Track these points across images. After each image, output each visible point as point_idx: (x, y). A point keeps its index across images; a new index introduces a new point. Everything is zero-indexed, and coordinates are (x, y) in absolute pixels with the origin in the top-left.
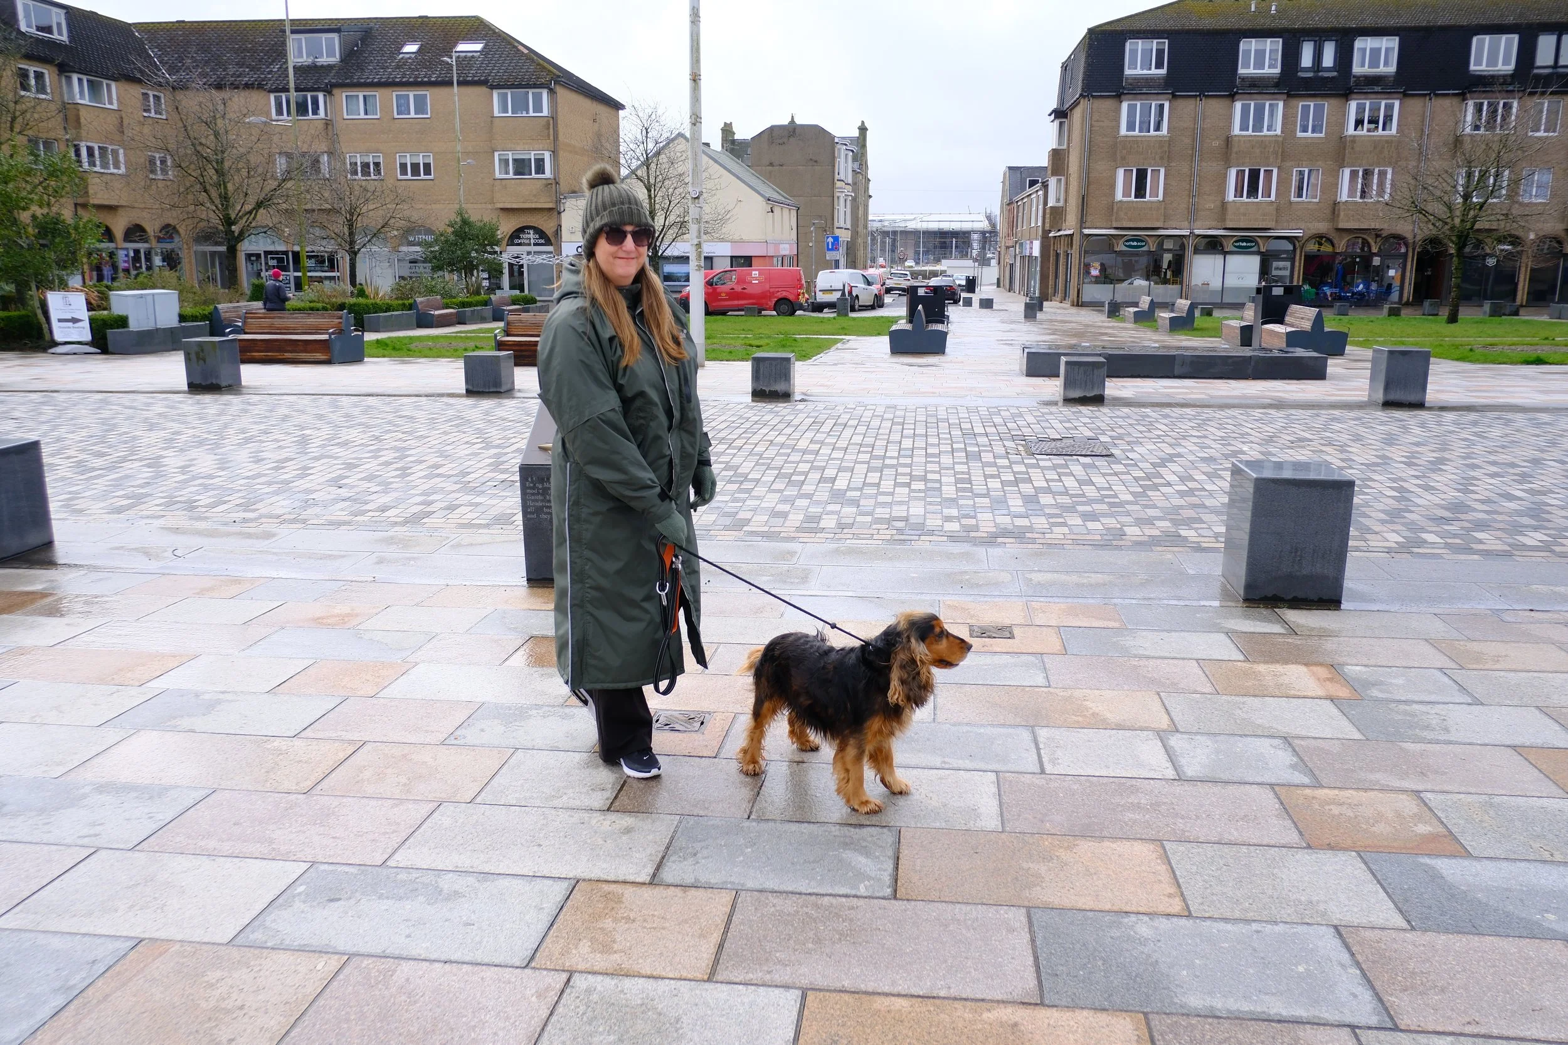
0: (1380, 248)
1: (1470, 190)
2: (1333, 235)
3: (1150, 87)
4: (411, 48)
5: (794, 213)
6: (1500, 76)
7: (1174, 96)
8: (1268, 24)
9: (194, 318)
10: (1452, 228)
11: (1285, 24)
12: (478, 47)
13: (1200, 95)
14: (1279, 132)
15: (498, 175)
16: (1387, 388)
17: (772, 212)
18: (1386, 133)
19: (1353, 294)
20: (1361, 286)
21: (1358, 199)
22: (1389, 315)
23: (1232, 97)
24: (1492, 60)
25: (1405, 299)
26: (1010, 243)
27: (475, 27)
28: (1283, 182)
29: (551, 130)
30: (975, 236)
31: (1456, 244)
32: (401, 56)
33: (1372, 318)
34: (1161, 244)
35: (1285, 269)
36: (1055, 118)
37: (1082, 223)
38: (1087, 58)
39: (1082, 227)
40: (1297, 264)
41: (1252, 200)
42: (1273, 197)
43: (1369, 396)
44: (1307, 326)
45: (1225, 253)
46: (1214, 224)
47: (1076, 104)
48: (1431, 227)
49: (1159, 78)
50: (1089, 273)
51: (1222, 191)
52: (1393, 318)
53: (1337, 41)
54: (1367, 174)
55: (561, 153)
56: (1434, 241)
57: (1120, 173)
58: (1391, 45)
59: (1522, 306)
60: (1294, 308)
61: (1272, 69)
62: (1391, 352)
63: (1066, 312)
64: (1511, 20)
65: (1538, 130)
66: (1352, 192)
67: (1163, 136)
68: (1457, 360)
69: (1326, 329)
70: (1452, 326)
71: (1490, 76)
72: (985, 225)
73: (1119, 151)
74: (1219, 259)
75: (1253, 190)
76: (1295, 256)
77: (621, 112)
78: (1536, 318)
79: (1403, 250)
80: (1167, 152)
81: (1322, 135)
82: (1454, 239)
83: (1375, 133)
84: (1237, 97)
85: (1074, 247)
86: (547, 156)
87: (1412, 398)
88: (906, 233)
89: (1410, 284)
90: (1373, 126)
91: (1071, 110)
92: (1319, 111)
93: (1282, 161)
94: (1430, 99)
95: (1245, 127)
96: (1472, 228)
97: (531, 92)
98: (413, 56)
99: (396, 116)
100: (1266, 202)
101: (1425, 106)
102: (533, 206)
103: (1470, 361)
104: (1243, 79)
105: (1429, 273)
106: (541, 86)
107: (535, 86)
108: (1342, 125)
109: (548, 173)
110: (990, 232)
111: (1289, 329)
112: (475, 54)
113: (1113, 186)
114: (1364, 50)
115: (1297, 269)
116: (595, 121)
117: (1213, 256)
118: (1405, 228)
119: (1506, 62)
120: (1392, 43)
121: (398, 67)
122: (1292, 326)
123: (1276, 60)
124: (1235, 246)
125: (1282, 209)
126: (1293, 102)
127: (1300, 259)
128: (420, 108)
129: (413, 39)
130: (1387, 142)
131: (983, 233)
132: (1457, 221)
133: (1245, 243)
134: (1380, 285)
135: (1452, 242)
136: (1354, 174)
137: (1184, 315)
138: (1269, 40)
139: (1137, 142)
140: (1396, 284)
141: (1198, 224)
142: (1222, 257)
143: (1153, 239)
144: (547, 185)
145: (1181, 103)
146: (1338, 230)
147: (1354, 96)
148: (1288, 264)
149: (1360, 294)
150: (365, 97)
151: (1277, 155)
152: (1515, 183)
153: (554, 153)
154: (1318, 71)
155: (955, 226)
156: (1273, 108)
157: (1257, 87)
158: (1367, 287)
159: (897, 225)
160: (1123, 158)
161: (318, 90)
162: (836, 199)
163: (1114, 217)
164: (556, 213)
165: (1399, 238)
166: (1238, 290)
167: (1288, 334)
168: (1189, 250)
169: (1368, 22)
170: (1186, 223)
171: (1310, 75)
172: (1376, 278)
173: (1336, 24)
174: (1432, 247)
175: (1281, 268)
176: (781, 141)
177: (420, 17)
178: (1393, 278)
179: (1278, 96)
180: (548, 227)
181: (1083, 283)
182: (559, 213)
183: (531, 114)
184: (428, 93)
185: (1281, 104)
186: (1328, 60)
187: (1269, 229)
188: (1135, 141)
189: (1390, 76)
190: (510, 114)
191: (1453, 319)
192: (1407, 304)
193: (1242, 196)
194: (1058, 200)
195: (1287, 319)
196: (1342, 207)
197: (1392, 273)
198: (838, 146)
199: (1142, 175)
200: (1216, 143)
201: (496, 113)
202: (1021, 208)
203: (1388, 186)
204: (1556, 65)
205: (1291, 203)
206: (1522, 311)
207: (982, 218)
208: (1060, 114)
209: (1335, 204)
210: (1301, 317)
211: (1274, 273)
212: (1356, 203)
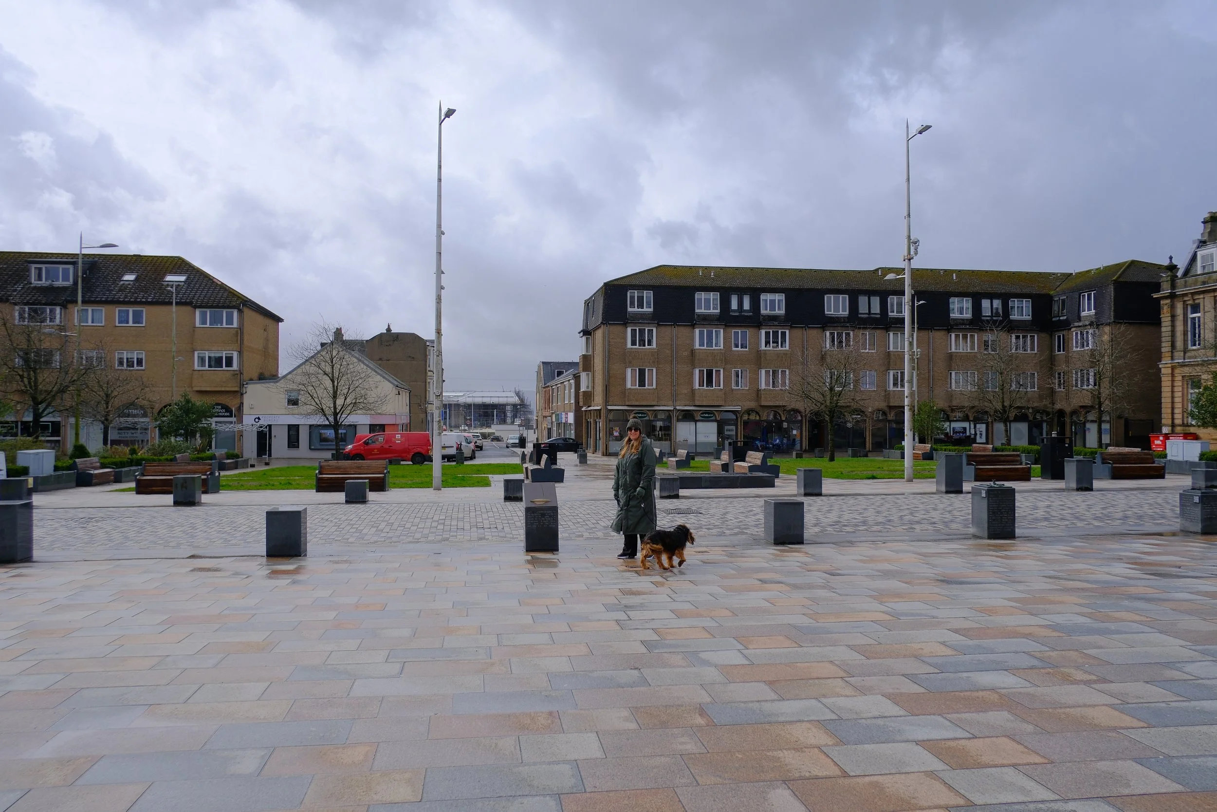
0: (786, 418)
1: (833, 385)
2: (758, 409)
3: (643, 319)
4: (130, 277)
5: (408, 395)
6: (842, 317)
7: (659, 325)
8: (709, 283)
9: (63, 469)
10: (826, 406)
11: (719, 284)
12: (183, 278)
13: (674, 325)
14: (722, 347)
15: (196, 367)
16: (805, 486)
17: (399, 394)
18: (784, 349)
19: (774, 445)
20: (778, 441)
21: (771, 388)
22: (796, 458)
23: (693, 326)
24: (837, 309)
25: (804, 448)
26: (547, 414)
27: (178, 264)
28: (727, 379)
29: (239, 337)
30: (508, 408)
31: (829, 416)
32: (122, 283)
33: (788, 460)
34: (656, 416)
35: (732, 430)
36: (584, 335)
37: (606, 402)
38: (604, 300)
39: (606, 405)
40: (739, 427)
41: (709, 388)
42: (722, 387)
43: (798, 491)
44: (758, 462)
45: (696, 421)
46: (688, 403)
47: (598, 328)
48: (814, 405)
49: (649, 314)
50: (612, 434)
51: (691, 383)
52: (799, 459)
53: (750, 295)
54: (774, 372)
55: (245, 354)
56: (817, 414)
57: (629, 371)
58: (780, 298)
59: (869, 451)
60: (750, 453)
61: (715, 310)
62: (805, 470)
63: (598, 459)
64: (843, 287)
65: (866, 349)
66: (767, 384)
67: (654, 349)
68: (835, 478)
69: (769, 464)
70: (832, 463)
71: (836, 317)
72: (515, 400)
73: (627, 359)
74: (692, 424)
75: (710, 382)
76: (737, 422)
77: (280, 324)
78: (876, 458)
79: (800, 418)
80: (656, 359)
81: (747, 349)
82: (827, 413)
83: (777, 349)
84: (696, 326)
85: (602, 418)
86: (235, 355)
87: (816, 491)
88: (458, 405)
89: (806, 439)
90: (775, 345)
91: (594, 331)
92: (744, 335)
93: (725, 364)
94: (806, 330)
95: (701, 344)
96: (836, 406)
97: (225, 312)
98: (132, 283)
99: (117, 324)
100: (718, 389)
101: (803, 334)
102: (223, 389)
103: (842, 479)
104: (699, 316)
105: (816, 432)
106: (234, 307)
107: (228, 307)
108: (758, 343)
109: (235, 366)
110: (520, 405)
111: (749, 465)
112: (180, 283)
113: (624, 379)
114: (766, 300)
115: (739, 430)
116: (265, 330)
117: (688, 423)
118: (800, 405)
119: (844, 310)
120: (780, 297)
121: (120, 290)
122: (750, 463)
123: (717, 304)
124: (701, 417)
125: (728, 393)
126: (729, 330)
127: (741, 424)
128: (137, 318)
129: (131, 272)
130: (784, 354)
131: (515, 406)
132: (828, 403)
133: (708, 415)
134: (788, 440)
135: (827, 415)
136: (767, 372)
137: (684, 459)
138: (712, 293)
139: (638, 352)
140: (798, 439)
141: (678, 403)
142: (694, 423)
143: (651, 412)
144: (234, 375)
145: (663, 329)
146: (761, 406)
147: (763, 327)
148: (734, 428)
149: (777, 445)
150: (92, 310)
151: (722, 361)
152: (856, 382)
153: (240, 353)
154: (741, 312)
155: (495, 401)
156: (717, 333)
157: (707, 320)
158: (781, 441)
159: (451, 399)
160: (630, 362)
161: (56, 304)
162: (427, 383)
163: (626, 399)
164: (239, 394)
165: (797, 411)
166: (706, 444)
167: (749, 467)
168: (674, 419)
169: (767, 284)
170: (671, 402)
171: (737, 314)
172: (786, 436)
173: (748, 285)
174: (816, 418)
175: (730, 430)
176: (388, 344)
177: (135, 255)
178: (796, 435)
179: (719, 326)
180: (233, 404)
181: (609, 441)
182: (242, 394)
183: (224, 326)
184: (145, 310)
185: (722, 331)
186: (746, 306)
187: (721, 406)
188: (637, 351)
189: (782, 316)
190: (208, 325)
191: (832, 459)
192: (805, 451)
193: (703, 386)
194: (588, 387)
195: (747, 459)
196: (763, 392)
197: (795, 432)
198: (429, 348)
199: (642, 373)
200: (685, 354)
201: (198, 324)
202: (555, 391)
203: (787, 381)
204: (870, 313)
205: (733, 390)
206: (869, 454)
207: (513, 394)
208: (586, 332)
209: (758, 391)
210: (755, 457)
211: (726, 433)
212: (770, 390)
